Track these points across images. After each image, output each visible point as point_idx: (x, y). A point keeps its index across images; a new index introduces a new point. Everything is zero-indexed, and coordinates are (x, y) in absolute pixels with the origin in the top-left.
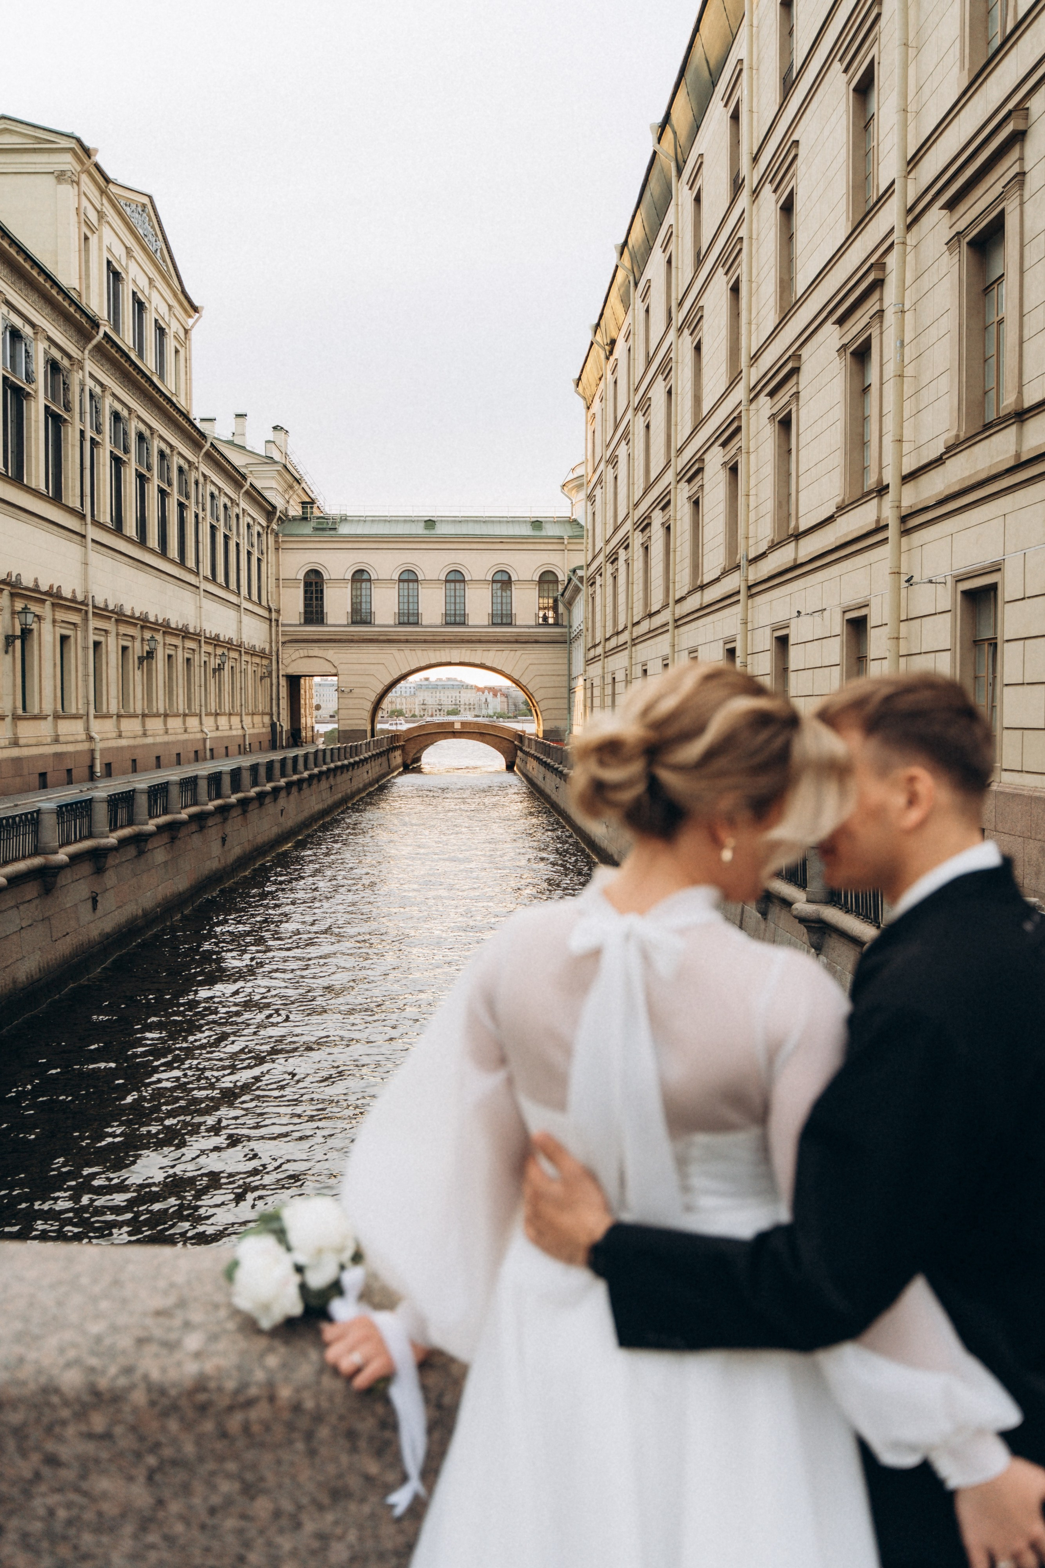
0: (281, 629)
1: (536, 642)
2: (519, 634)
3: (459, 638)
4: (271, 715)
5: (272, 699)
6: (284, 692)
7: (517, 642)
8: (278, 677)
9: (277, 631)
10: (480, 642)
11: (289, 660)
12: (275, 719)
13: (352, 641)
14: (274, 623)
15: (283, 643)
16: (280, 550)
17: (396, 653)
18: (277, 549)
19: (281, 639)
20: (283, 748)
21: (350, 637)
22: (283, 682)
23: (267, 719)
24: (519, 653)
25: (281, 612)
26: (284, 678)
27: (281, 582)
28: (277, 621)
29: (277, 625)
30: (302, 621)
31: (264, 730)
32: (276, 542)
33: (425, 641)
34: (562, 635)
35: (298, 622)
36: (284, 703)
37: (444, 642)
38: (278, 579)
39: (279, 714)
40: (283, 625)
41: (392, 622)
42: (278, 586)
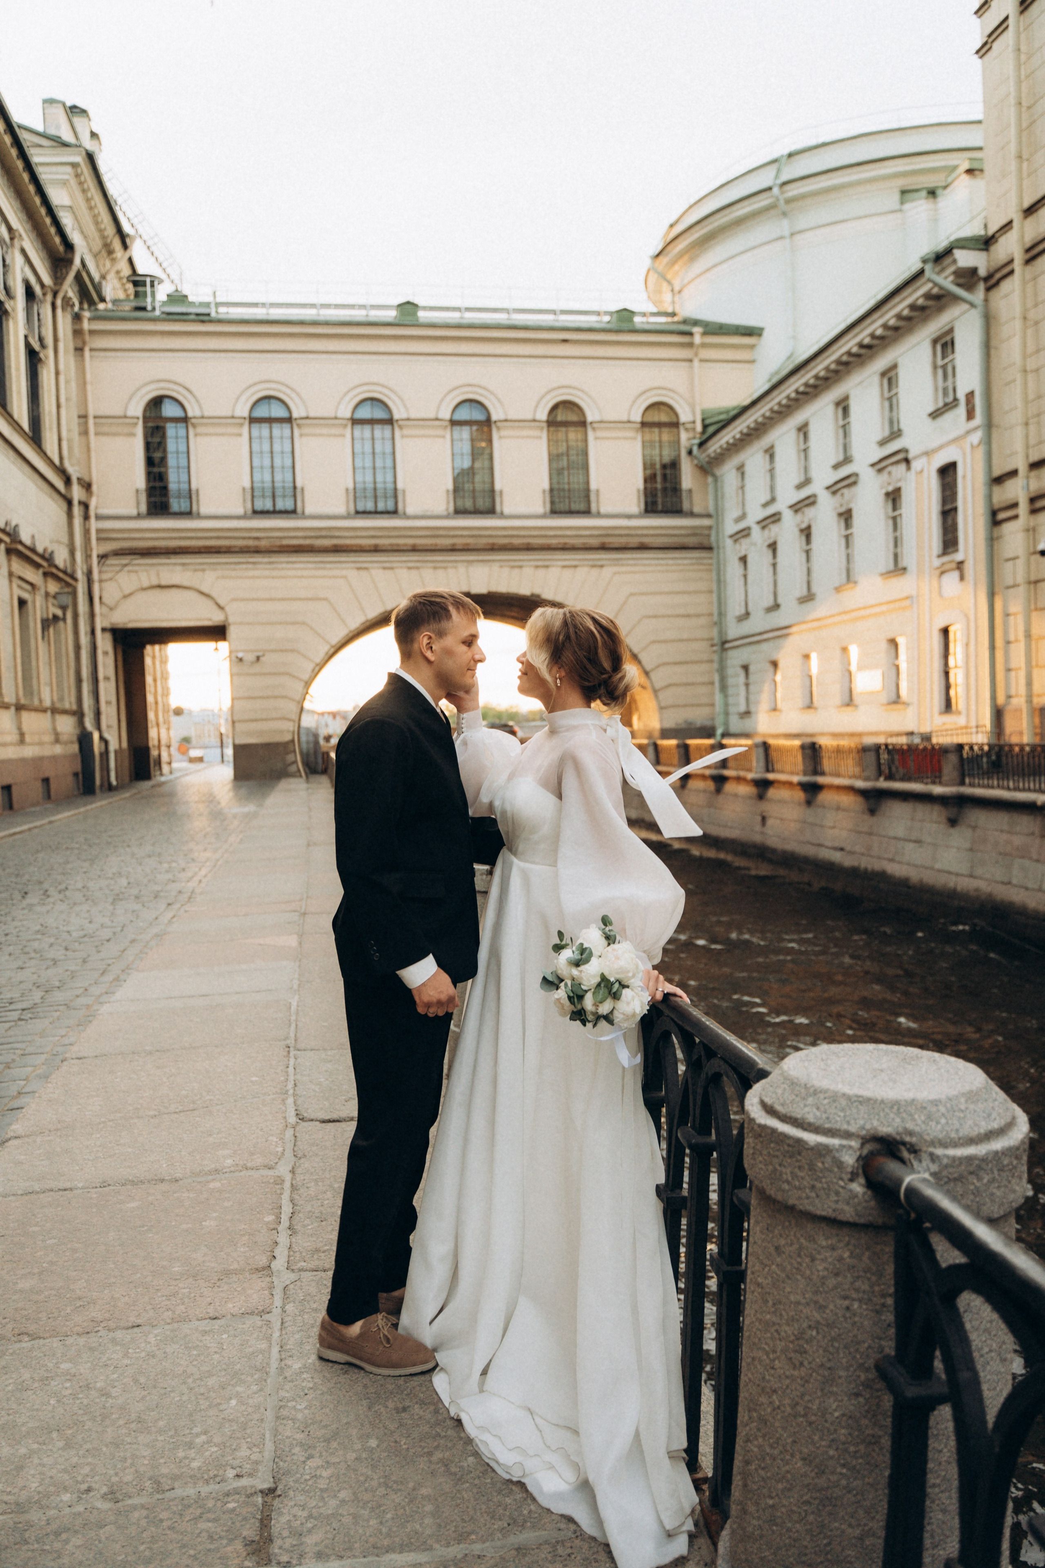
0: (94, 524)
1: (643, 547)
2: (608, 532)
3: (484, 541)
4: (79, 714)
5: (79, 680)
6: (107, 665)
7: (603, 548)
8: (93, 632)
9: (86, 532)
10: (528, 548)
11: (118, 595)
12: (89, 725)
13: (257, 551)
14: (77, 510)
15: (102, 557)
16: (87, 353)
17: (352, 574)
18: (79, 350)
19: (96, 549)
20: (111, 788)
21: (251, 543)
22: (105, 643)
23: (67, 725)
24: (607, 572)
25: (94, 488)
26: (108, 636)
27: (91, 422)
28: (85, 506)
29: (86, 517)
30: (143, 508)
31: (58, 750)
32: (77, 333)
33: (414, 549)
34: (695, 532)
35: (134, 512)
36: (108, 690)
37: (453, 550)
38: (84, 417)
39: (98, 714)
40: (98, 517)
41: (341, 510)
42: (85, 433)
